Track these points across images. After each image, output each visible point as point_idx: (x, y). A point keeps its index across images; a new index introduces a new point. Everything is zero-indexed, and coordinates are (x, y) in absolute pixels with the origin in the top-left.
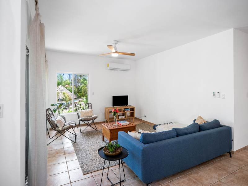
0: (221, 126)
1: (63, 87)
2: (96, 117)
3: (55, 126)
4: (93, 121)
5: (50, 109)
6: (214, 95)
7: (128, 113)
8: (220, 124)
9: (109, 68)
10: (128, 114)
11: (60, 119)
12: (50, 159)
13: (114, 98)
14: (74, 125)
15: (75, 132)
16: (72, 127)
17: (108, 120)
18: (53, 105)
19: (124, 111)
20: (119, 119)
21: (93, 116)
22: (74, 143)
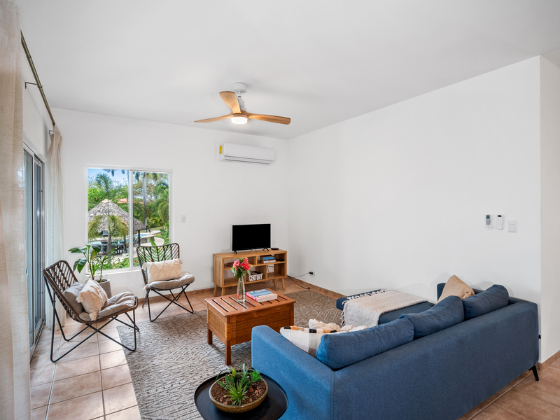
0: (512, 302)
1: (111, 204)
2: (191, 280)
3: (78, 309)
4: (184, 290)
5: (65, 262)
6: (488, 223)
7: (270, 266)
8: (510, 295)
9: (222, 157)
10: (271, 270)
11: (92, 290)
12: (57, 407)
13: (238, 231)
14: (130, 303)
15: (134, 322)
16: (125, 310)
17: (221, 284)
18: (75, 250)
19: (260, 262)
20: (248, 283)
21: (184, 278)
22: (131, 351)
